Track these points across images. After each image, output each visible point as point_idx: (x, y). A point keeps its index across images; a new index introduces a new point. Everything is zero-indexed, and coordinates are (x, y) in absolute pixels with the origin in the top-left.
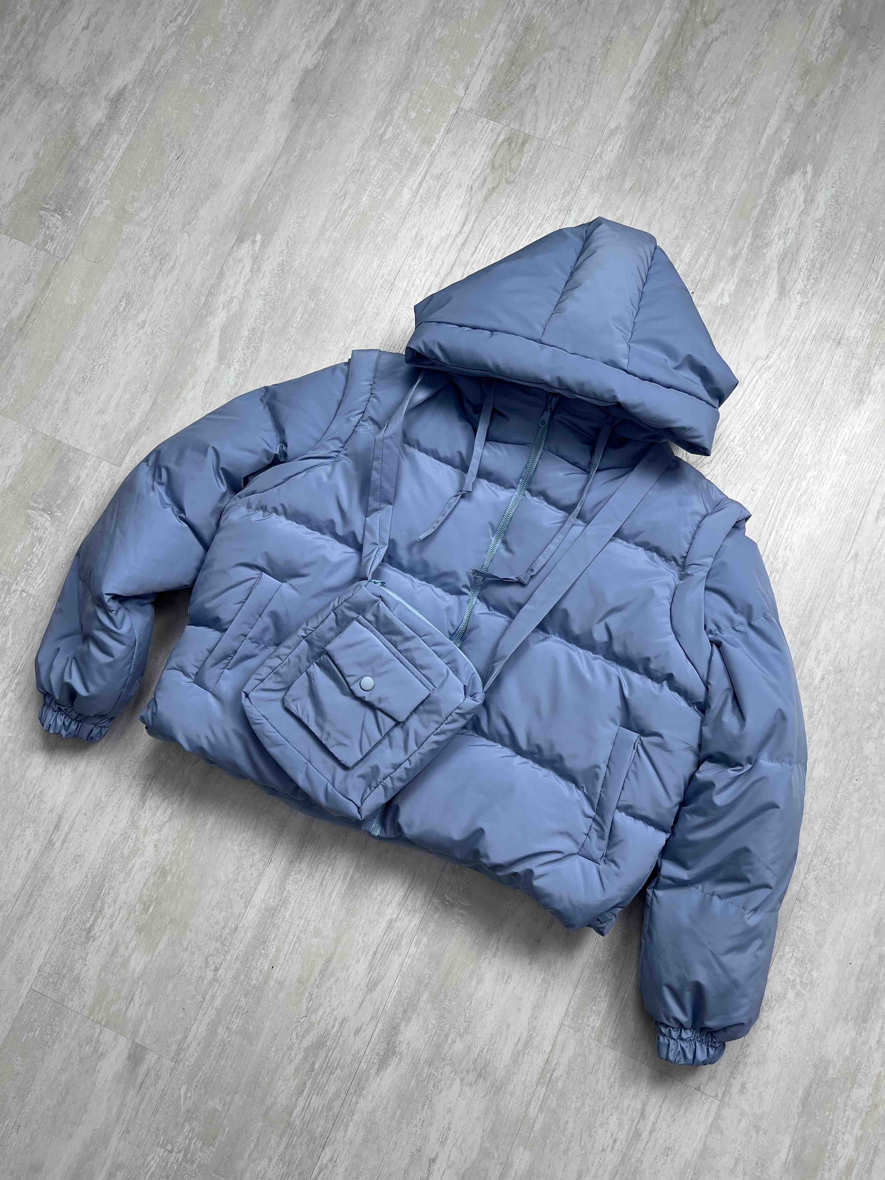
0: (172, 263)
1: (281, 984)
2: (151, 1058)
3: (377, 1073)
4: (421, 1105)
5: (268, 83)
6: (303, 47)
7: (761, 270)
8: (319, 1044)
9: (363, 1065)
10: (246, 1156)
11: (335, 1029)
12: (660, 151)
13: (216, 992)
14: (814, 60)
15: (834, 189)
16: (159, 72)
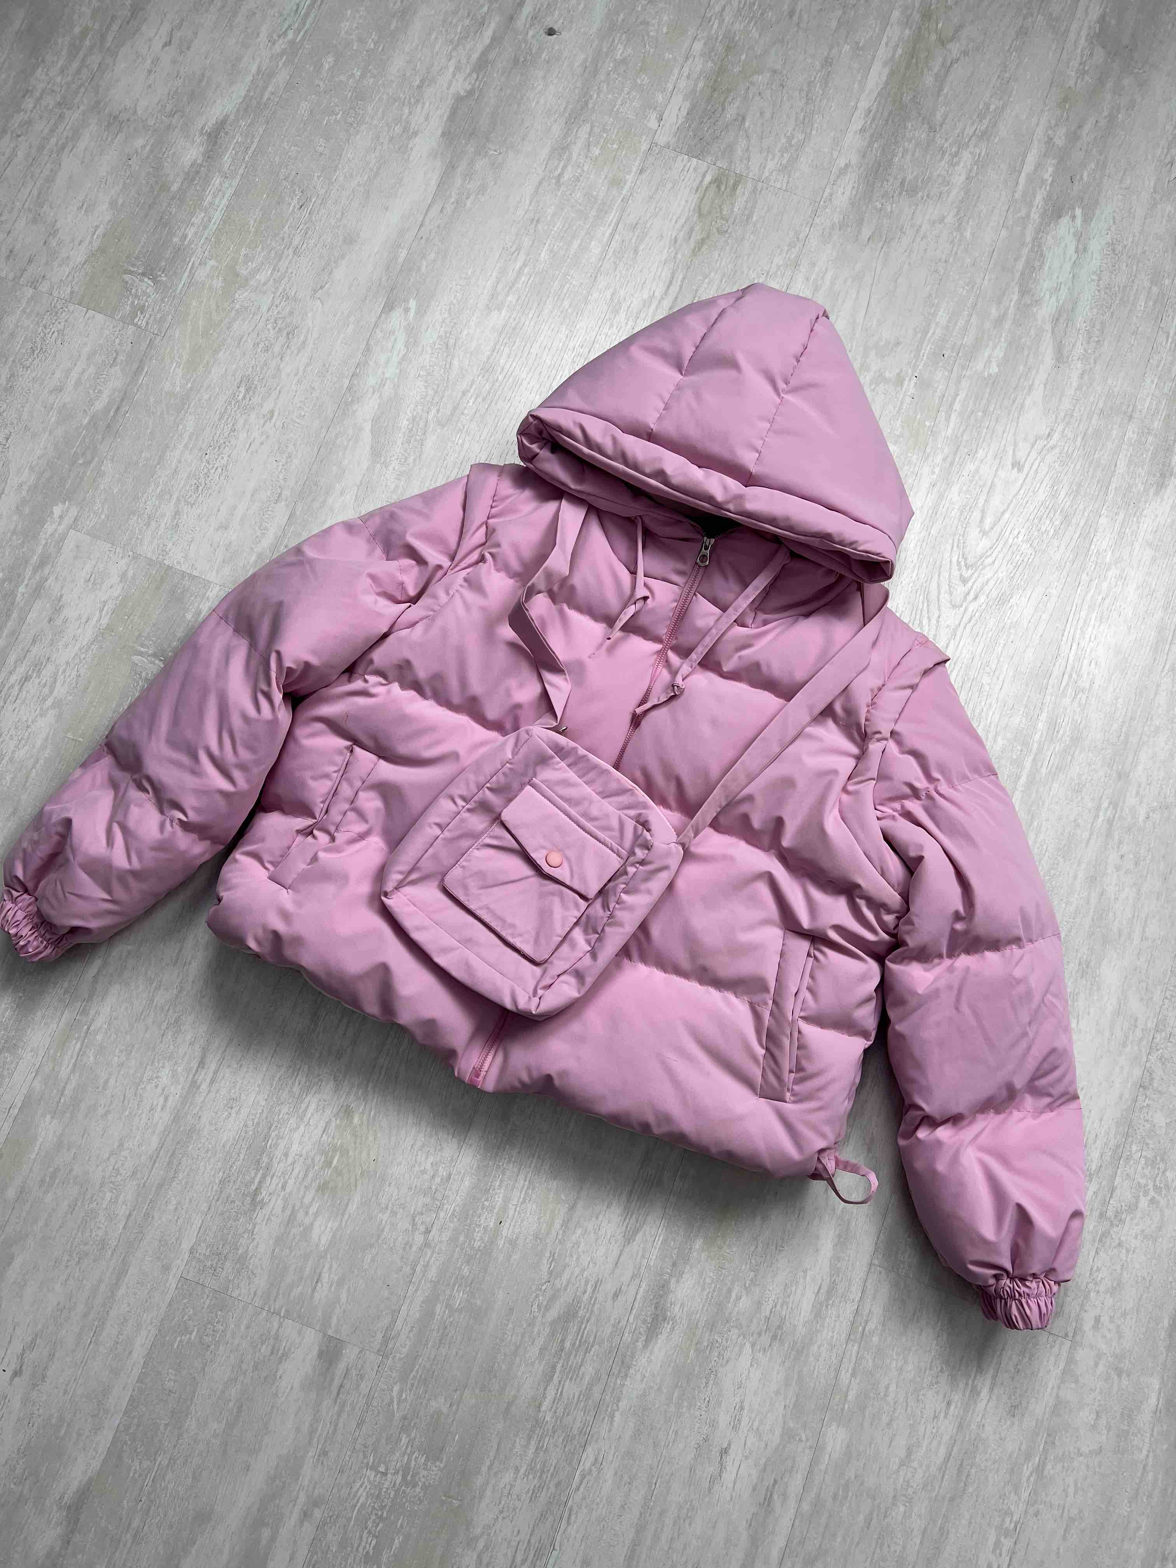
0: (302, 338)
1: (513, 1243)
2: (350, 1354)
3: (645, 1346)
4: (704, 1380)
5: (410, 113)
6: (451, 70)
7: (1033, 333)
8: (569, 1315)
9: (627, 1337)
10: (484, 1469)
11: (587, 1295)
12: (900, 194)
13: (428, 1262)
14: (1072, 85)
15: (1109, 237)
16: (269, 99)
